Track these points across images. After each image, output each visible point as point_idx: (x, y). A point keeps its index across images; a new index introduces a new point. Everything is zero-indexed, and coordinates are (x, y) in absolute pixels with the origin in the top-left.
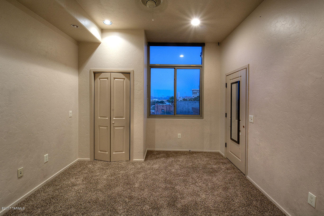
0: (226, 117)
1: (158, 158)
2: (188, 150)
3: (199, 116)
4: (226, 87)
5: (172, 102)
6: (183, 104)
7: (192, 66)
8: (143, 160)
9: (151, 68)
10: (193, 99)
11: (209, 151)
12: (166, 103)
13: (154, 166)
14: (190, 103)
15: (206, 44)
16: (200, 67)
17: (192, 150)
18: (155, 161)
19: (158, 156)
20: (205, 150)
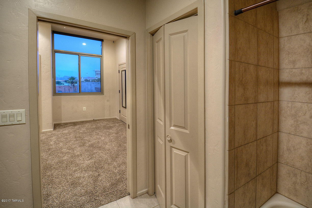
0: (119, 93)
1: (66, 127)
2: (92, 119)
3: (100, 93)
4: (119, 73)
5: (72, 82)
6: (85, 84)
7: (93, 55)
8: (52, 130)
9: (55, 53)
10: (96, 80)
11: (109, 118)
12: (63, 84)
13: (64, 132)
14: (93, 83)
15: (104, 40)
16: (101, 57)
17: (95, 119)
18: (64, 129)
19: (66, 126)
20: (106, 118)
